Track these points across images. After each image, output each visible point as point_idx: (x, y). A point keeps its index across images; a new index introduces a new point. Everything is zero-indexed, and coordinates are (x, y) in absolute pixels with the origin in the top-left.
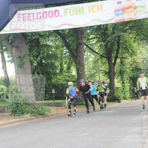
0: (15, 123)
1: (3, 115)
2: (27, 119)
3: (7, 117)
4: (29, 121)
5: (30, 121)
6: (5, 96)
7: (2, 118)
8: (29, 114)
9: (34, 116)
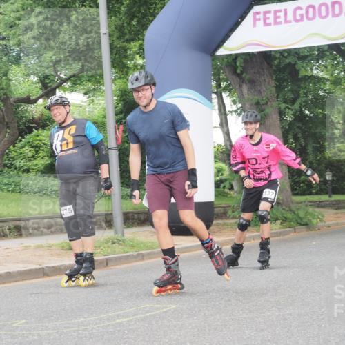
0: (250, 241)
1: (225, 224)
2: (275, 233)
3: (232, 228)
4: (279, 238)
5: (282, 237)
6: (227, 184)
7: (223, 230)
8: (279, 222)
9: (290, 227)
